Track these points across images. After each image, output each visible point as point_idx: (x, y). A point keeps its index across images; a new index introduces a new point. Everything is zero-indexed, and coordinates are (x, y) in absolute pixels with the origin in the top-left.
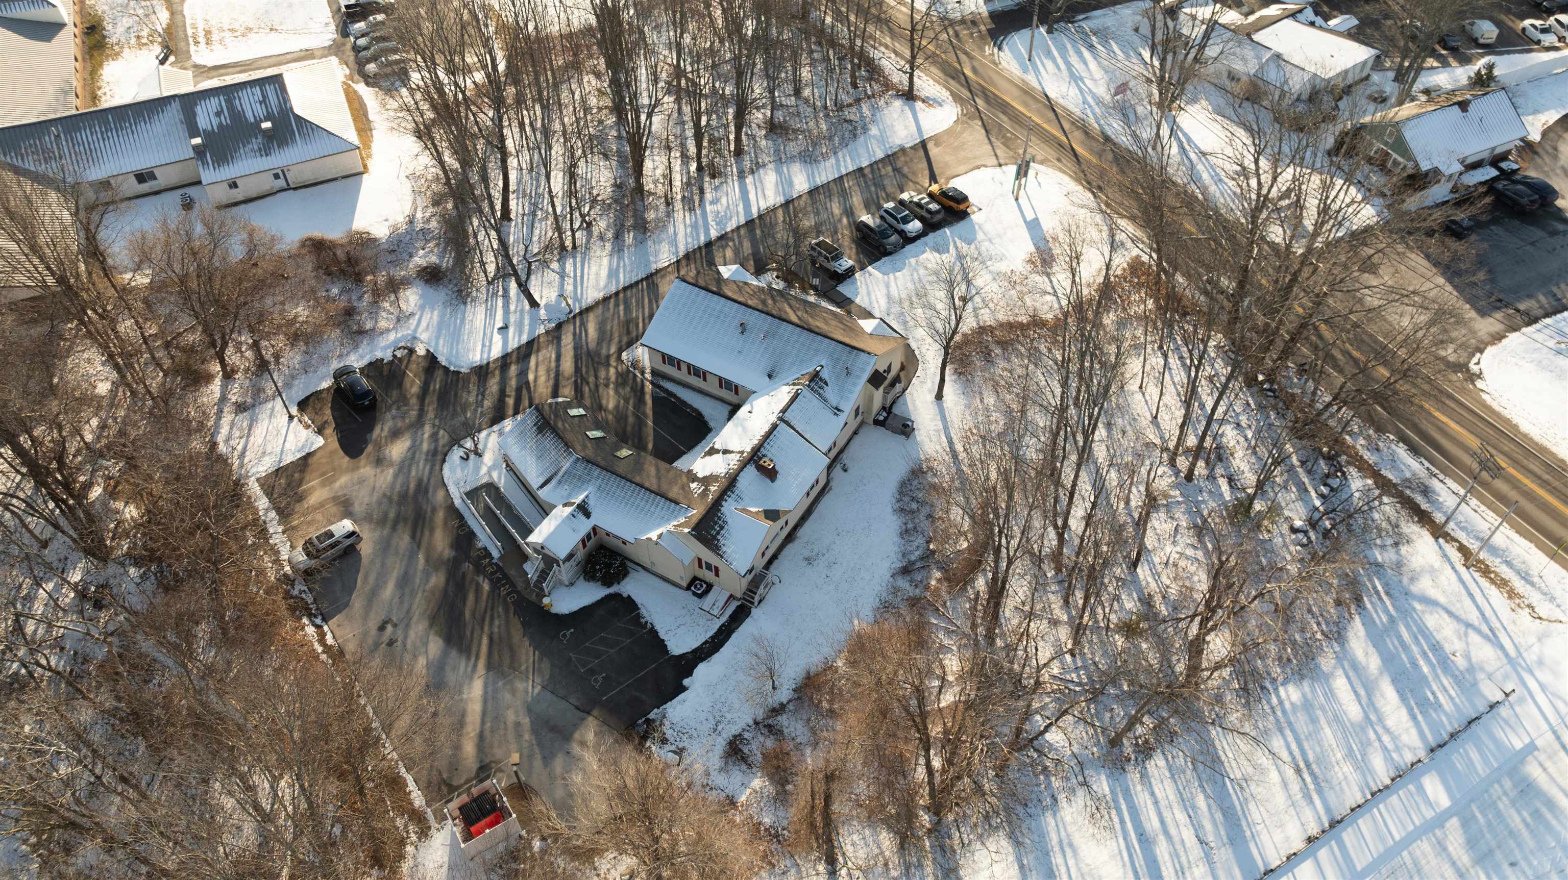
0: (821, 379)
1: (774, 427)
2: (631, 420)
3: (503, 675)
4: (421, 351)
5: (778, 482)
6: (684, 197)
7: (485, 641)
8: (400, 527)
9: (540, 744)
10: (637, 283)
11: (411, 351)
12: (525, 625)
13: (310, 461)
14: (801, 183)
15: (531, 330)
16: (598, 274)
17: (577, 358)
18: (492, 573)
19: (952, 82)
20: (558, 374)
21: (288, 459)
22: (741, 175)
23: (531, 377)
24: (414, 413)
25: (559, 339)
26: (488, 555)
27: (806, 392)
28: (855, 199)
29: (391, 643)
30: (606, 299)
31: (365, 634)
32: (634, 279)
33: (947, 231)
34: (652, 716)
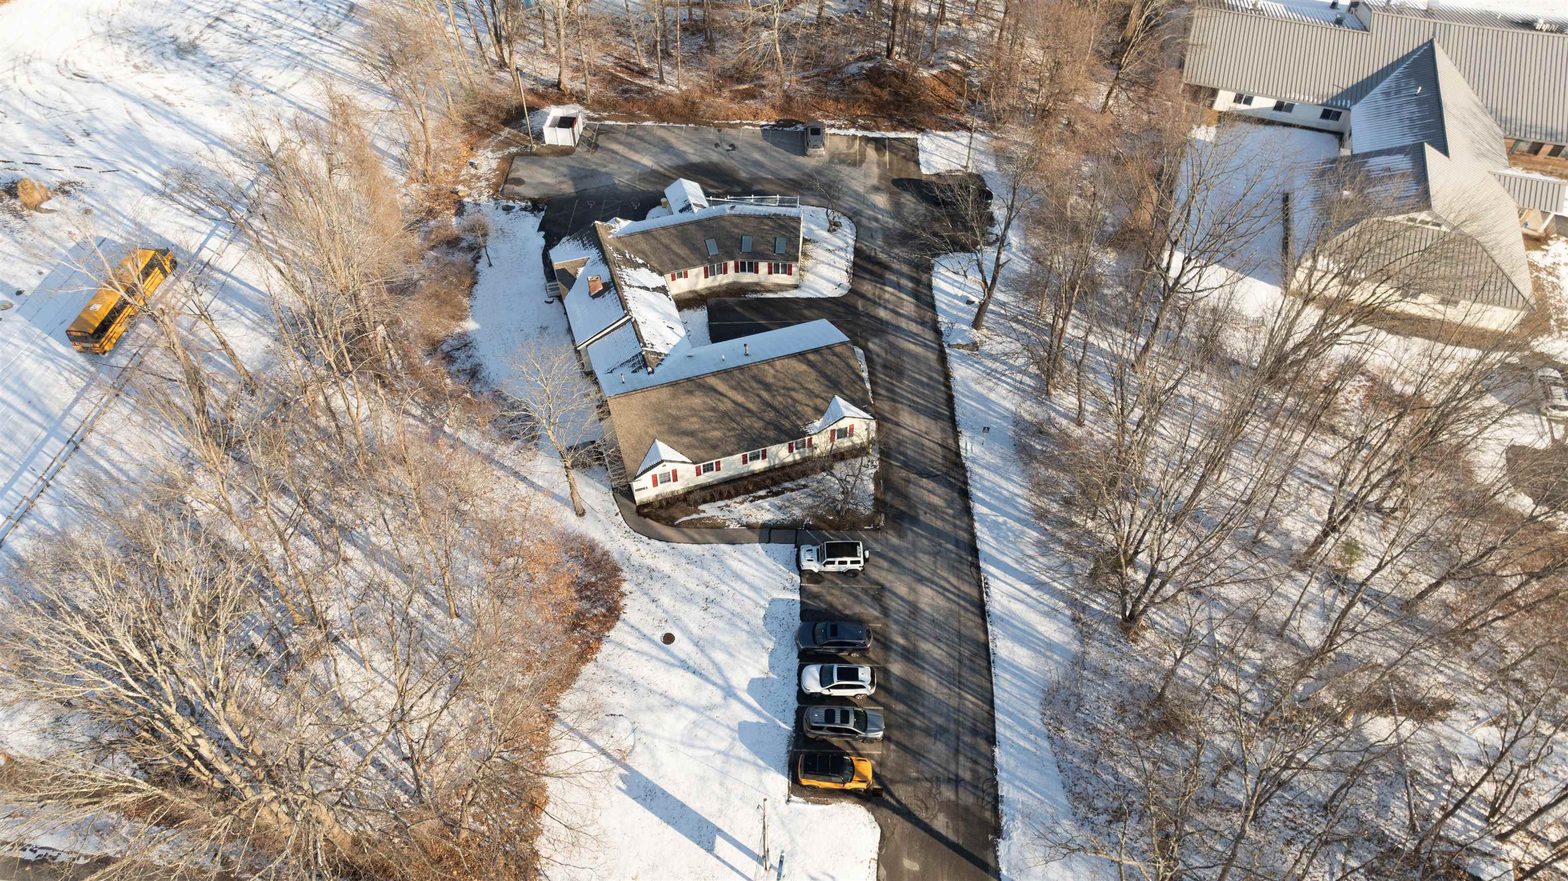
4: (983, 247)
8: (804, 177)
9: (582, 169)
11: (989, 244)
13: (911, 163)
14: (1013, 653)
15: (945, 312)
16: (991, 389)
17: (884, 322)
21: (923, 156)
23: (888, 289)
24: (912, 220)
25: (923, 323)
29: (717, 145)
30: (947, 376)
31: (736, 139)
33: (786, 727)
34: (543, 213)
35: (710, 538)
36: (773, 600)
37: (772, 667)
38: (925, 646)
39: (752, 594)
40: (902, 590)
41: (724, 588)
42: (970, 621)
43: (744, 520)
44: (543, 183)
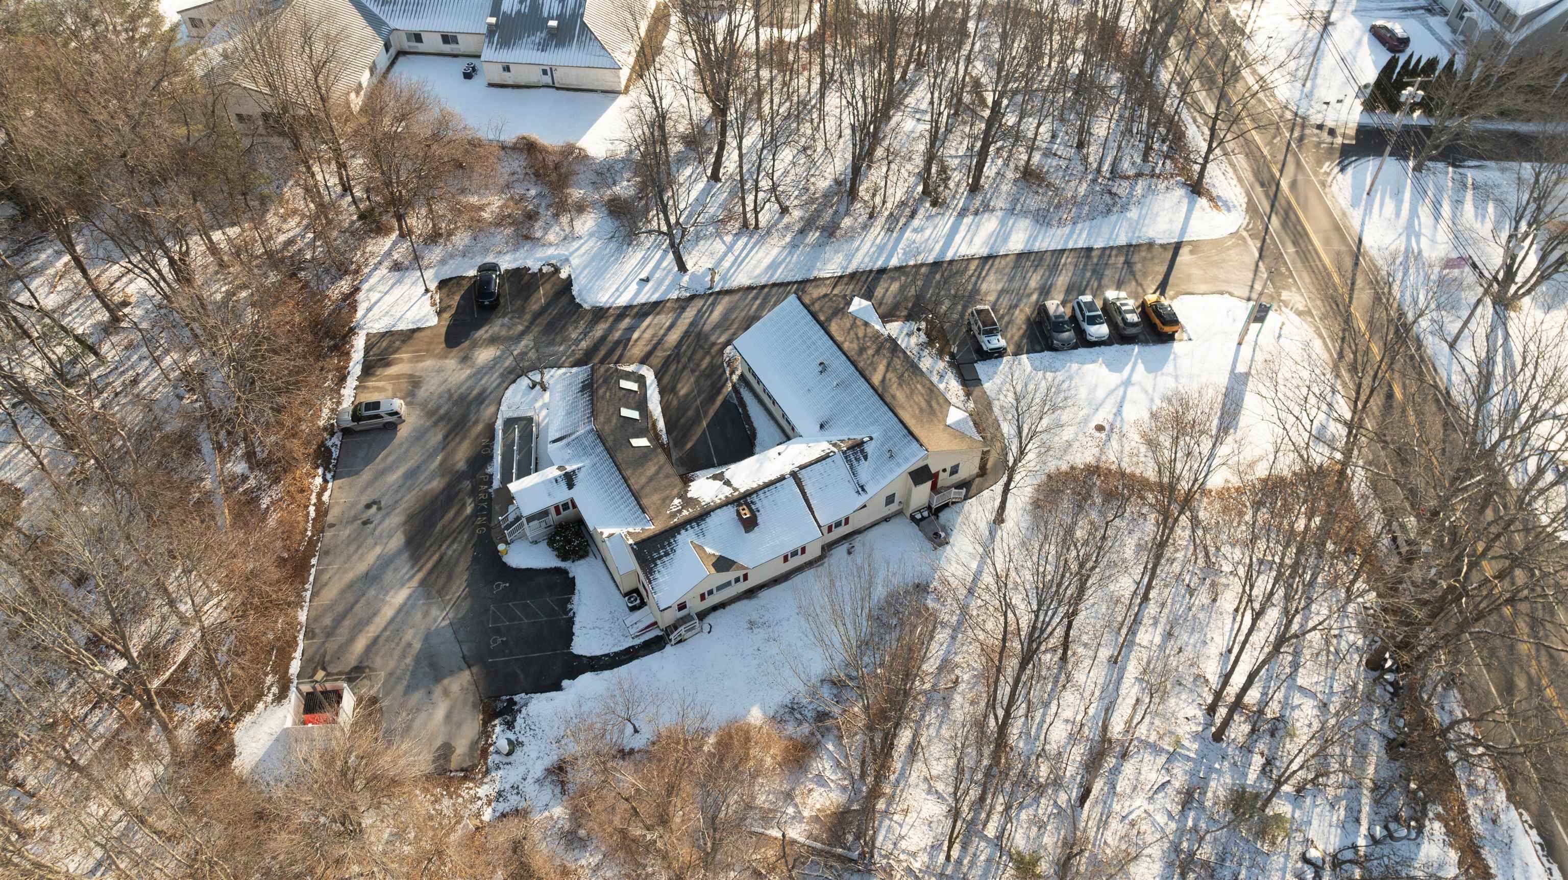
0: (862, 451)
1: (782, 478)
2: (690, 413)
3: (428, 596)
4: (563, 275)
5: (751, 535)
6: (891, 214)
7: (435, 558)
8: (441, 424)
9: (414, 674)
10: (789, 283)
11: (557, 270)
12: (475, 559)
13: (417, 335)
14: (1017, 242)
15: (668, 290)
16: (759, 262)
17: (686, 334)
18: (482, 501)
19: (1259, 189)
20: (659, 343)
21: (402, 326)
22: (963, 213)
23: (635, 336)
24: (520, 328)
25: (683, 309)
26: (490, 483)
27: (839, 459)
28: (1061, 279)
29: (366, 523)
30: (750, 288)
31: (353, 505)
32: (789, 279)
33: (1136, 348)
34: (517, 698)
35: (991, 417)
37: (1093, 362)
38: (1033, 284)
42: (999, 263)
44: (448, 717)
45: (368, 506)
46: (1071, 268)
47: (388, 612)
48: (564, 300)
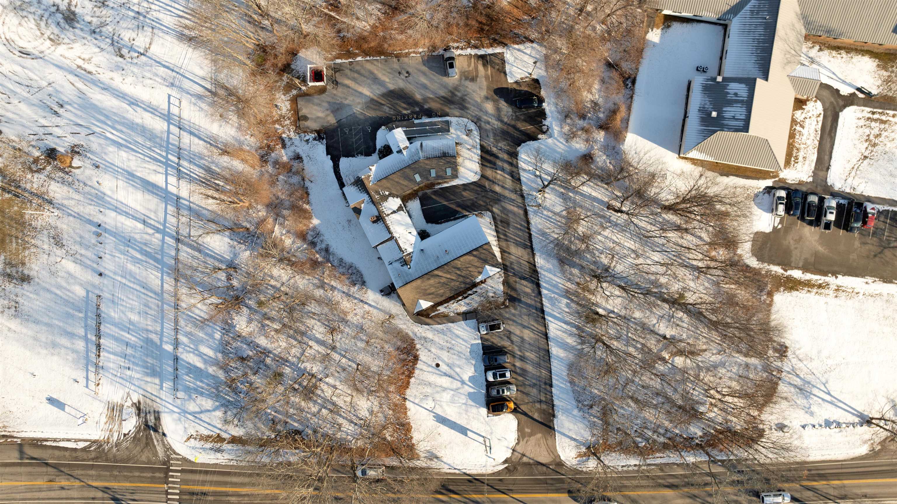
0: (404, 265)
1: (390, 232)
3: (367, 103)
4: (540, 136)
7: (383, 102)
11: (544, 133)
12: (381, 118)
13: (502, 74)
15: (526, 184)
16: (548, 228)
17: (499, 195)
18: (408, 117)
21: (508, 67)
23: (499, 172)
24: (506, 120)
25: (515, 193)
26: (417, 118)
27: (401, 255)
30: (528, 223)
31: (409, 66)
32: (534, 241)
33: (484, 392)
35: (445, 321)
36: (472, 345)
37: (475, 371)
38: (528, 354)
39: (464, 343)
40: (518, 332)
41: (453, 342)
42: (543, 341)
43: (455, 311)
44: (318, 118)
45: (407, 72)
46: (538, 374)
47: (361, 89)
48: (524, 138)
